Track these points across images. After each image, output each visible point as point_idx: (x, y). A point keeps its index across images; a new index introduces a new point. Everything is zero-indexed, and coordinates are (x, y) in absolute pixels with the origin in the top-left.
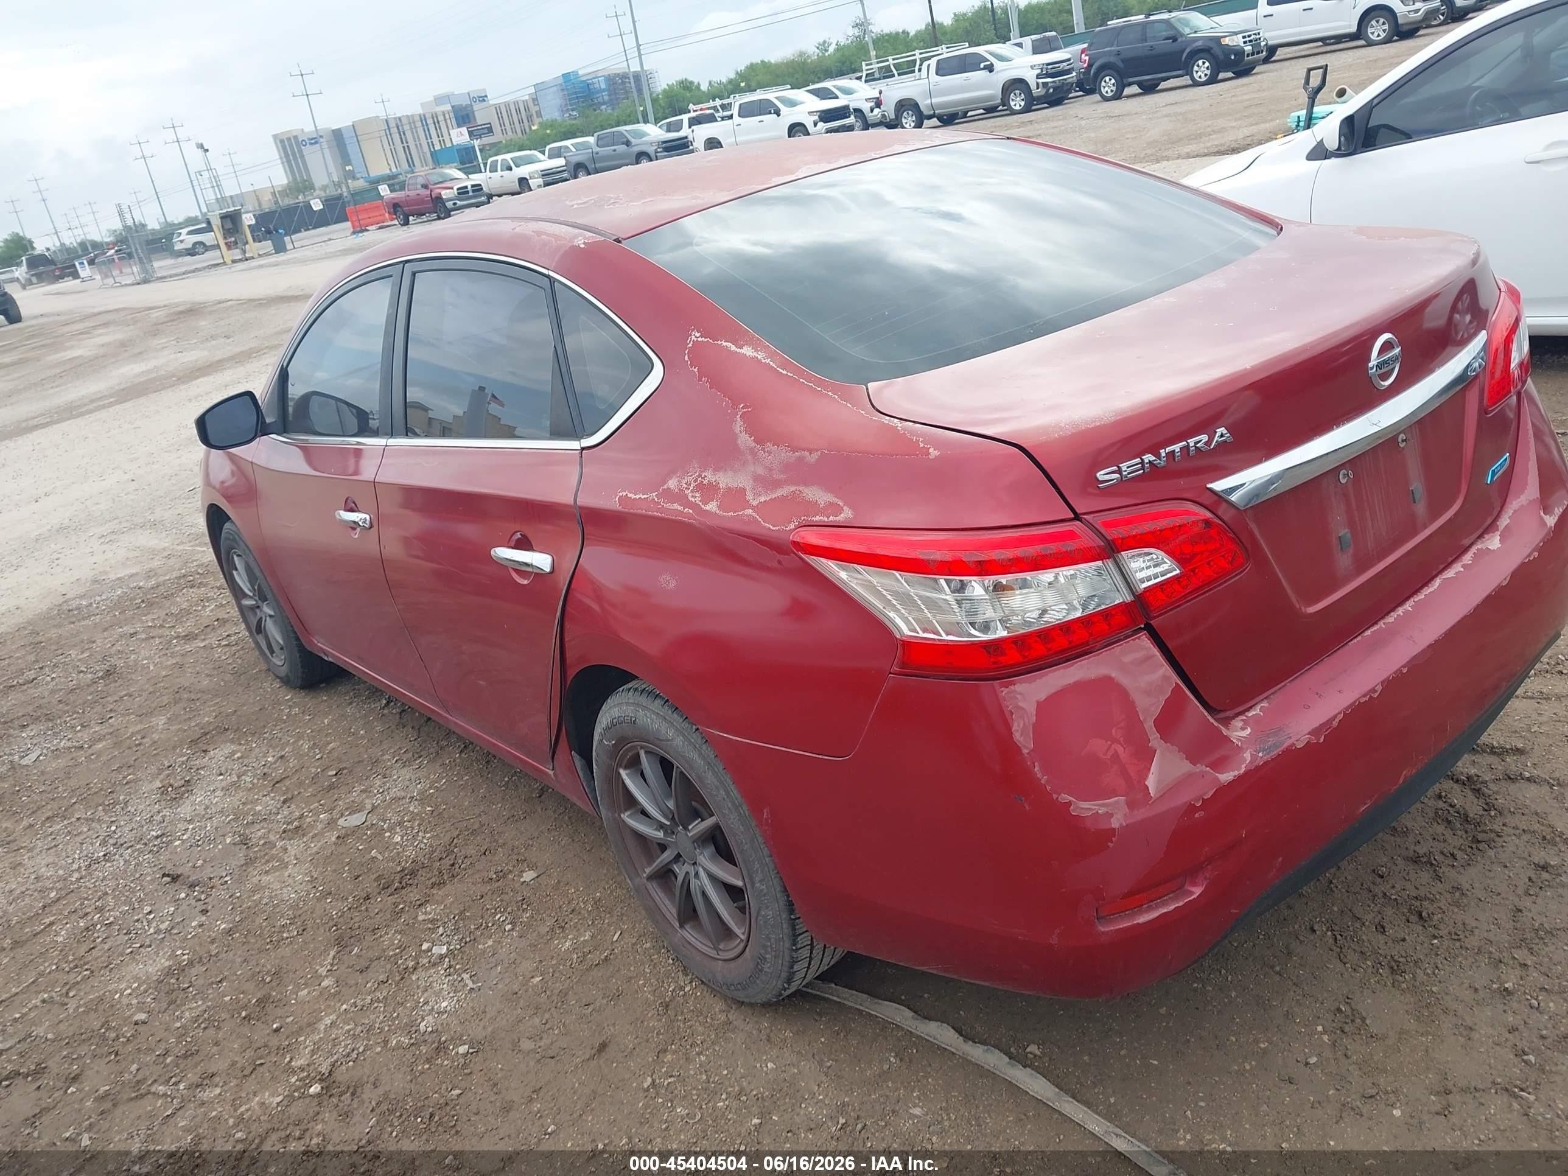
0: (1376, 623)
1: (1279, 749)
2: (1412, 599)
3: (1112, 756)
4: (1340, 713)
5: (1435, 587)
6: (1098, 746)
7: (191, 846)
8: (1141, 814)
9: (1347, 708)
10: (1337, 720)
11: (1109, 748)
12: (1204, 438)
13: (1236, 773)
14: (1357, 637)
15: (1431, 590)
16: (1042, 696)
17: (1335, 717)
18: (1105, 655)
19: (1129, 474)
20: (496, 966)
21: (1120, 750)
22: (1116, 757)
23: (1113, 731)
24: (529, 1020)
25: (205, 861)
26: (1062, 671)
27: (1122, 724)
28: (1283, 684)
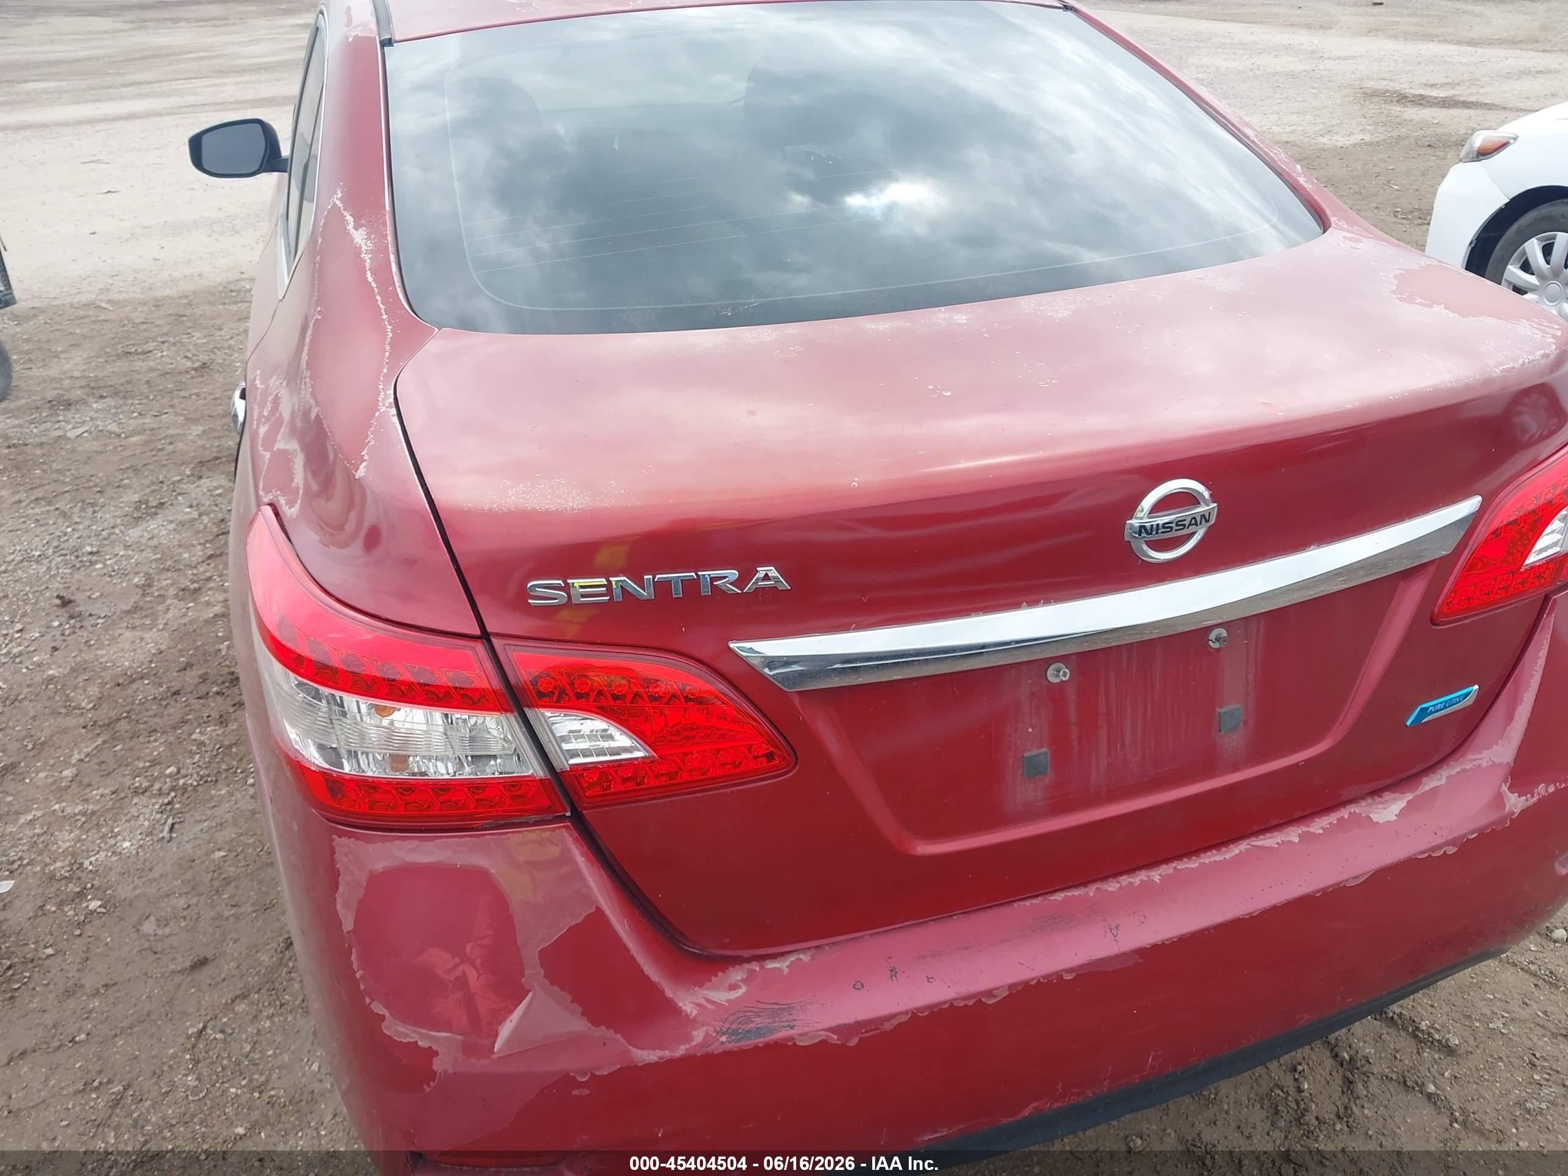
0: (1085, 884)
1: (762, 1039)
2: (1174, 865)
3: (457, 978)
4: (907, 1012)
5: (1227, 856)
6: (440, 960)
7: (105, 574)
8: (478, 1065)
9: (922, 1009)
10: (895, 1022)
11: (457, 965)
12: (733, 574)
13: (667, 1054)
14: (1037, 896)
15: (1218, 858)
16: (380, 866)
17: (892, 1016)
18: (490, 838)
19: (583, 596)
20: (206, 820)
21: (472, 975)
22: (462, 983)
23: (468, 947)
24: (176, 898)
25: (102, 595)
26: (417, 842)
27: (485, 942)
28: (861, 934)
